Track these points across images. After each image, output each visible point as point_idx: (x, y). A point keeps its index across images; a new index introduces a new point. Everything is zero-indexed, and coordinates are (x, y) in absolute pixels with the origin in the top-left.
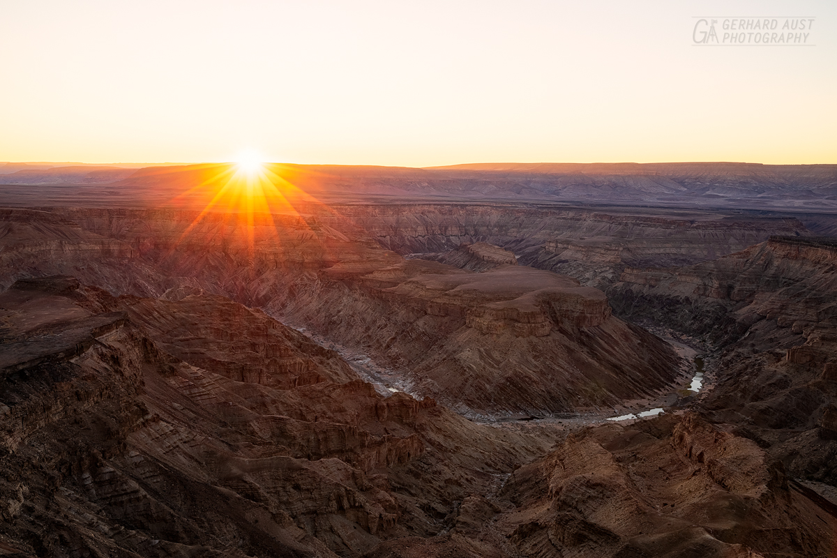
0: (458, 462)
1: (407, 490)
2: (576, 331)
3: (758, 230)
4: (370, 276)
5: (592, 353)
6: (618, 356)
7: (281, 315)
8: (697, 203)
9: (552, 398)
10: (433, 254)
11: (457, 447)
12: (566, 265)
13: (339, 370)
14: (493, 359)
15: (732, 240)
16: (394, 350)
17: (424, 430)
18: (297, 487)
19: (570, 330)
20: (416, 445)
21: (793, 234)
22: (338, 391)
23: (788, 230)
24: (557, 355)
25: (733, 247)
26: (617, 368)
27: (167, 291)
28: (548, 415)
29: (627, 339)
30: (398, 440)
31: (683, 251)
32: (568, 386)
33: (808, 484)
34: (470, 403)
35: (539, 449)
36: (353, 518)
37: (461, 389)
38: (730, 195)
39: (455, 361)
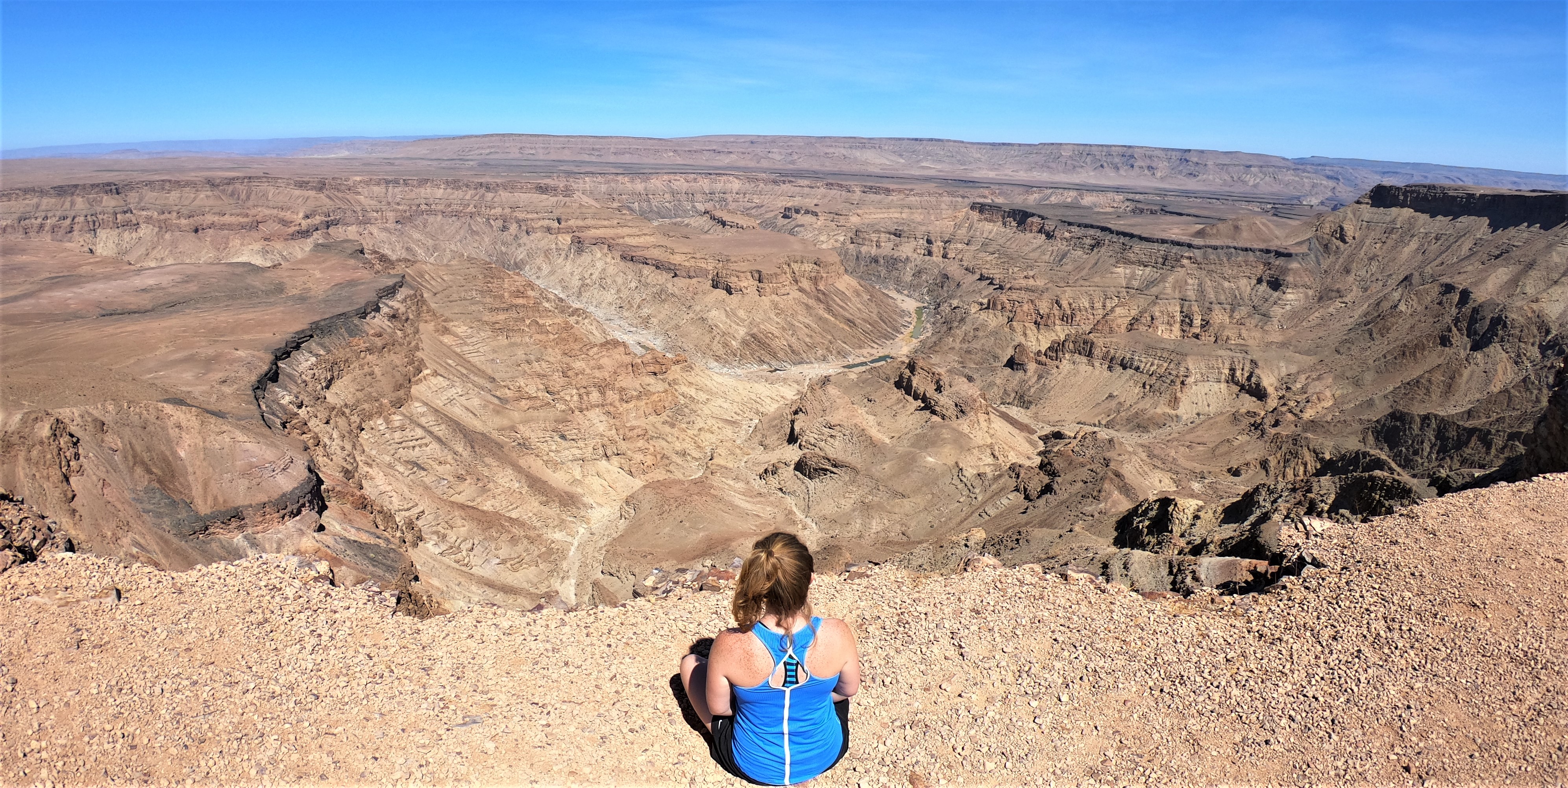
0: (709, 412)
1: (663, 439)
2: (814, 290)
3: (963, 197)
4: (621, 241)
5: (829, 310)
6: (851, 311)
7: (538, 278)
8: (913, 173)
9: (793, 352)
10: (679, 219)
11: (708, 399)
12: (802, 229)
13: (593, 328)
14: (739, 318)
15: (943, 206)
16: (646, 311)
17: (676, 384)
18: (563, 437)
19: (808, 289)
20: (670, 398)
21: (990, 201)
22: (595, 349)
23: (985, 197)
24: (796, 312)
25: (944, 212)
26: (850, 322)
27: (435, 255)
28: (789, 367)
29: (858, 295)
30: (654, 393)
31: (904, 216)
32: (807, 340)
33: (1003, 408)
34: (717, 358)
35: (782, 397)
36: (616, 464)
37: (708, 346)
38: (939, 167)
39: (703, 319)
